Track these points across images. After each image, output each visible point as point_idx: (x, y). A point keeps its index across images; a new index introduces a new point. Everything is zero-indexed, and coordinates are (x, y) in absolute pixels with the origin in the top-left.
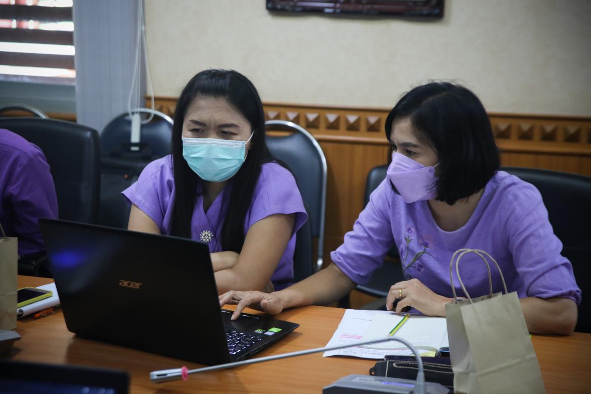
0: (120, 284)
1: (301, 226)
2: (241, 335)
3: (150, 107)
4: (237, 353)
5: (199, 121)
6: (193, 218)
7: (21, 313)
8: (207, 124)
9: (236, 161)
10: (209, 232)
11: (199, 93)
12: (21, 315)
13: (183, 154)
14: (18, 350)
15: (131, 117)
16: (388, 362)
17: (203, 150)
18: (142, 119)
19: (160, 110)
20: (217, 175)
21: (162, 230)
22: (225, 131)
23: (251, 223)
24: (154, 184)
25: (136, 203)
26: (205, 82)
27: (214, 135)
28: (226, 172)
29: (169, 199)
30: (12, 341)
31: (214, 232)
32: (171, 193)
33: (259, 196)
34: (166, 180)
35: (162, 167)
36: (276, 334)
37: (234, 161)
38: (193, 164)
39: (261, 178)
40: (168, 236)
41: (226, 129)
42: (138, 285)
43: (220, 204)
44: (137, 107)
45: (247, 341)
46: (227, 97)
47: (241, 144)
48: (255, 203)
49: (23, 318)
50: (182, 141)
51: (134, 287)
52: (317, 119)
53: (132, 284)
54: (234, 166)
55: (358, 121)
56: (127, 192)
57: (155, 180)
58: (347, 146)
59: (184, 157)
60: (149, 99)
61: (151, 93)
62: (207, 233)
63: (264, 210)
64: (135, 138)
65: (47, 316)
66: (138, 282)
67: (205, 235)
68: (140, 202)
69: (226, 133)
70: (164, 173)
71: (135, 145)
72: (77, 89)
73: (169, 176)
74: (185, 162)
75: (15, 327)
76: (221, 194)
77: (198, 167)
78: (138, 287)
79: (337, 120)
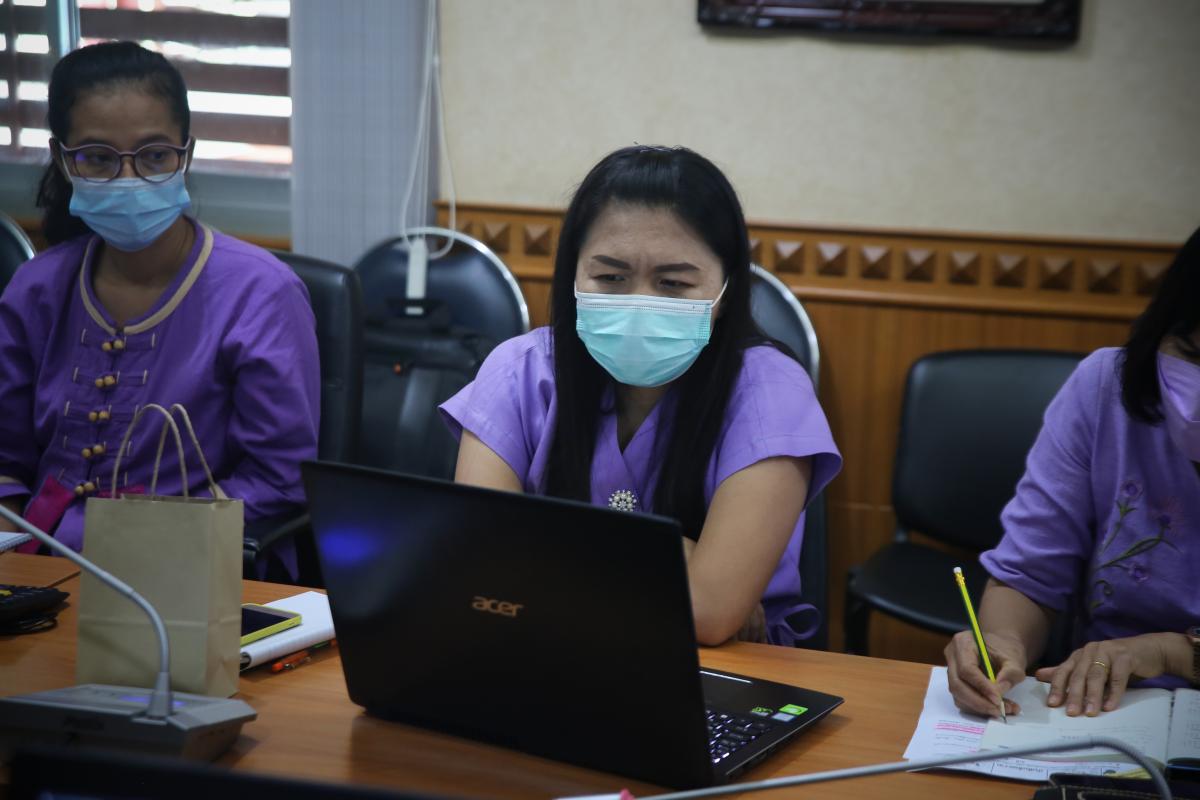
0: (475, 605)
1: (827, 483)
2: (723, 720)
3: (446, 226)
4: (722, 759)
5: (614, 257)
6: (596, 463)
7: (246, 660)
8: (632, 263)
9: (692, 342)
10: (629, 493)
11: (613, 198)
12: (248, 664)
13: (578, 328)
14: (252, 742)
15: (406, 245)
16: (1064, 790)
17: (621, 319)
18: (430, 249)
19: (467, 230)
20: (650, 372)
21: (526, 484)
22: (669, 281)
23: (720, 476)
24: (512, 390)
25: (472, 430)
26: (630, 174)
27: (646, 287)
28: (671, 366)
29: (544, 423)
30: (238, 723)
31: (639, 493)
32: (548, 408)
33: (738, 417)
34: (538, 381)
35: (529, 352)
36: (798, 720)
37: (685, 343)
38: (600, 351)
39: (743, 379)
40: (540, 496)
41: (672, 276)
42: (514, 609)
43: (651, 435)
44: (421, 225)
45: (740, 733)
46: (674, 205)
47: (704, 307)
48: (730, 433)
49: (251, 671)
50: (576, 299)
51: (507, 614)
52: (799, 254)
53: (500, 606)
54: (687, 354)
55: (886, 259)
56: (453, 406)
57: (513, 381)
58: (863, 311)
59: (579, 333)
60: (445, 207)
61: (450, 194)
62: (623, 496)
63: (750, 450)
64: (416, 288)
65: (296, 667)
66: (514, 603)
67: (621, 500)
68: (482, 428)
69: (672, 283)
70: (532, 364)
71: (415, 303)
72: (294, 186)
73: (543, 372)
74: (581, 345)
75: (235, 691)
76: (655, 412)
77: (610, 356)
78: (514, 614)
79: (842, 257)
